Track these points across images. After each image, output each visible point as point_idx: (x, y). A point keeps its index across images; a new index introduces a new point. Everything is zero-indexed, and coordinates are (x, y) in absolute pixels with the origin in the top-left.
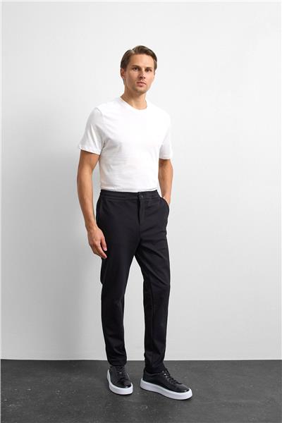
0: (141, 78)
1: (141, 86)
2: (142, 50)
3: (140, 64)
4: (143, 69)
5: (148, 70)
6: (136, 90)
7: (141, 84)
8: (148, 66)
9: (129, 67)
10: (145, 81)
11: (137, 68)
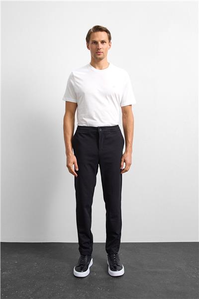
0: (98, 49)
1: (99, 55)
2: (98, 29)
3: (97, 39)
4: (99, 43)
5: (103, 42)
6: (97, 58)
7: (99, 53)
8: (102, 39)
9: (91, 42)
10: (101, 50)
11: (96, 43)
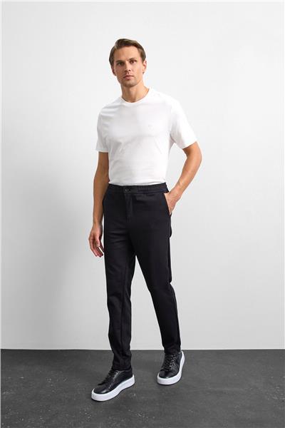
0: (126, 71)
1: (129, 80)
2: (123, 43)
3: (123, 58)
4: (127, 62)
5: (132, 61)
7: (128, 78)
8: (131, 57)
9: (115, 64)
10: (131, 73)
11: (122, 63)
